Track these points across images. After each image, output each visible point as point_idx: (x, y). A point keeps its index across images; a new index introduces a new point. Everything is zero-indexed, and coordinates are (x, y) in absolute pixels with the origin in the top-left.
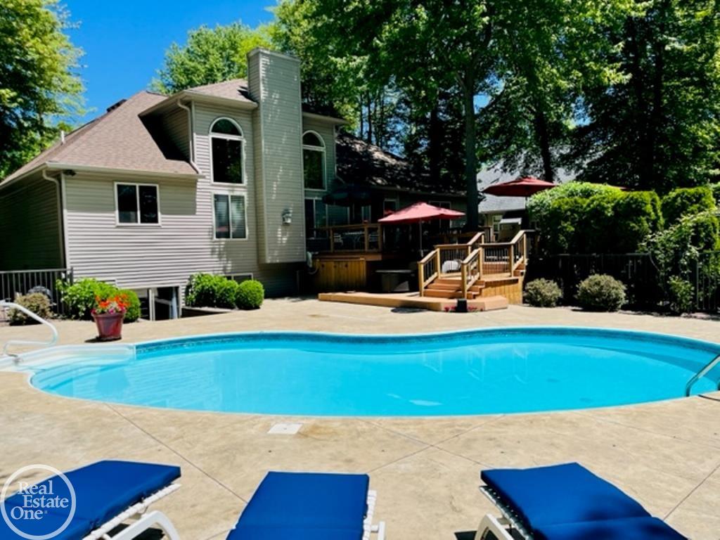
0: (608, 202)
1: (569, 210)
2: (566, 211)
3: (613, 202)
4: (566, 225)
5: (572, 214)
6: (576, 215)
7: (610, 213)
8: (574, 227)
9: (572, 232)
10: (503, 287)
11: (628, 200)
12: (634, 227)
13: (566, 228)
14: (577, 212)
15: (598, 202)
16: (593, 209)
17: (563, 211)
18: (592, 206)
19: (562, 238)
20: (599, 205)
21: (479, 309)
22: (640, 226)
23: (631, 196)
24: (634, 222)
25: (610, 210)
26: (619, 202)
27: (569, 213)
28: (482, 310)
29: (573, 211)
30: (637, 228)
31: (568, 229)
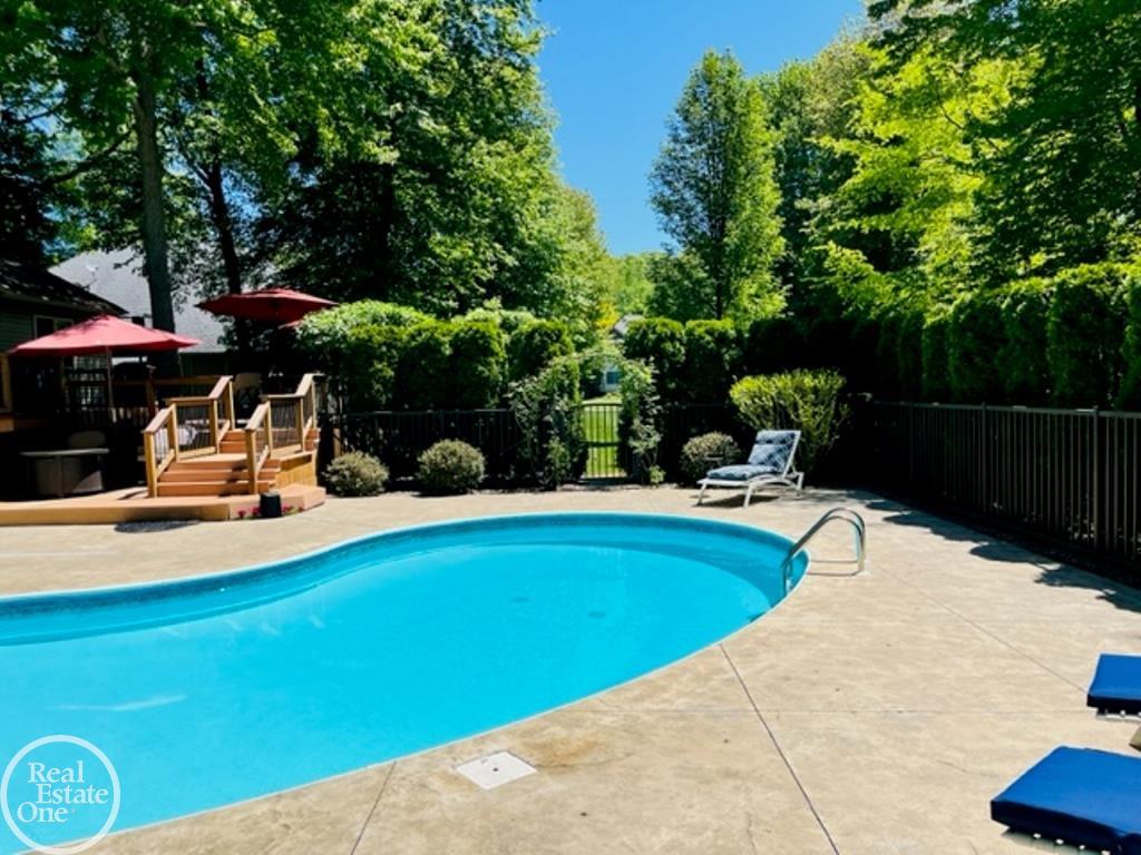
0: (444, 335)
1: (385, 344)
2: (380, 345)
3: (448, 335)
4: (380, 366)
5: (389, 350)
6: (394, 352)
7: (448, 351)
8: (393, 370)
9: (391, 377)
10: (296, 469)
11: (471, 332)
12: (483, 372)
13: (381, 370)
14: (395, 347)
15: (429, 334)
16: (422, 344)
17: (376, 346)
18: (419, 339)
19: (377, 386)
20: (432, 337)
21: (297, 508)
22: (489, 370)
23: (475, 328)
24: (483, 365)
25: (447, 346)
26: (457, 335)
27: (384, 349)
28: (301, 510)
29: (390, 346)
30: (487, 373)
31: (384, 374)
